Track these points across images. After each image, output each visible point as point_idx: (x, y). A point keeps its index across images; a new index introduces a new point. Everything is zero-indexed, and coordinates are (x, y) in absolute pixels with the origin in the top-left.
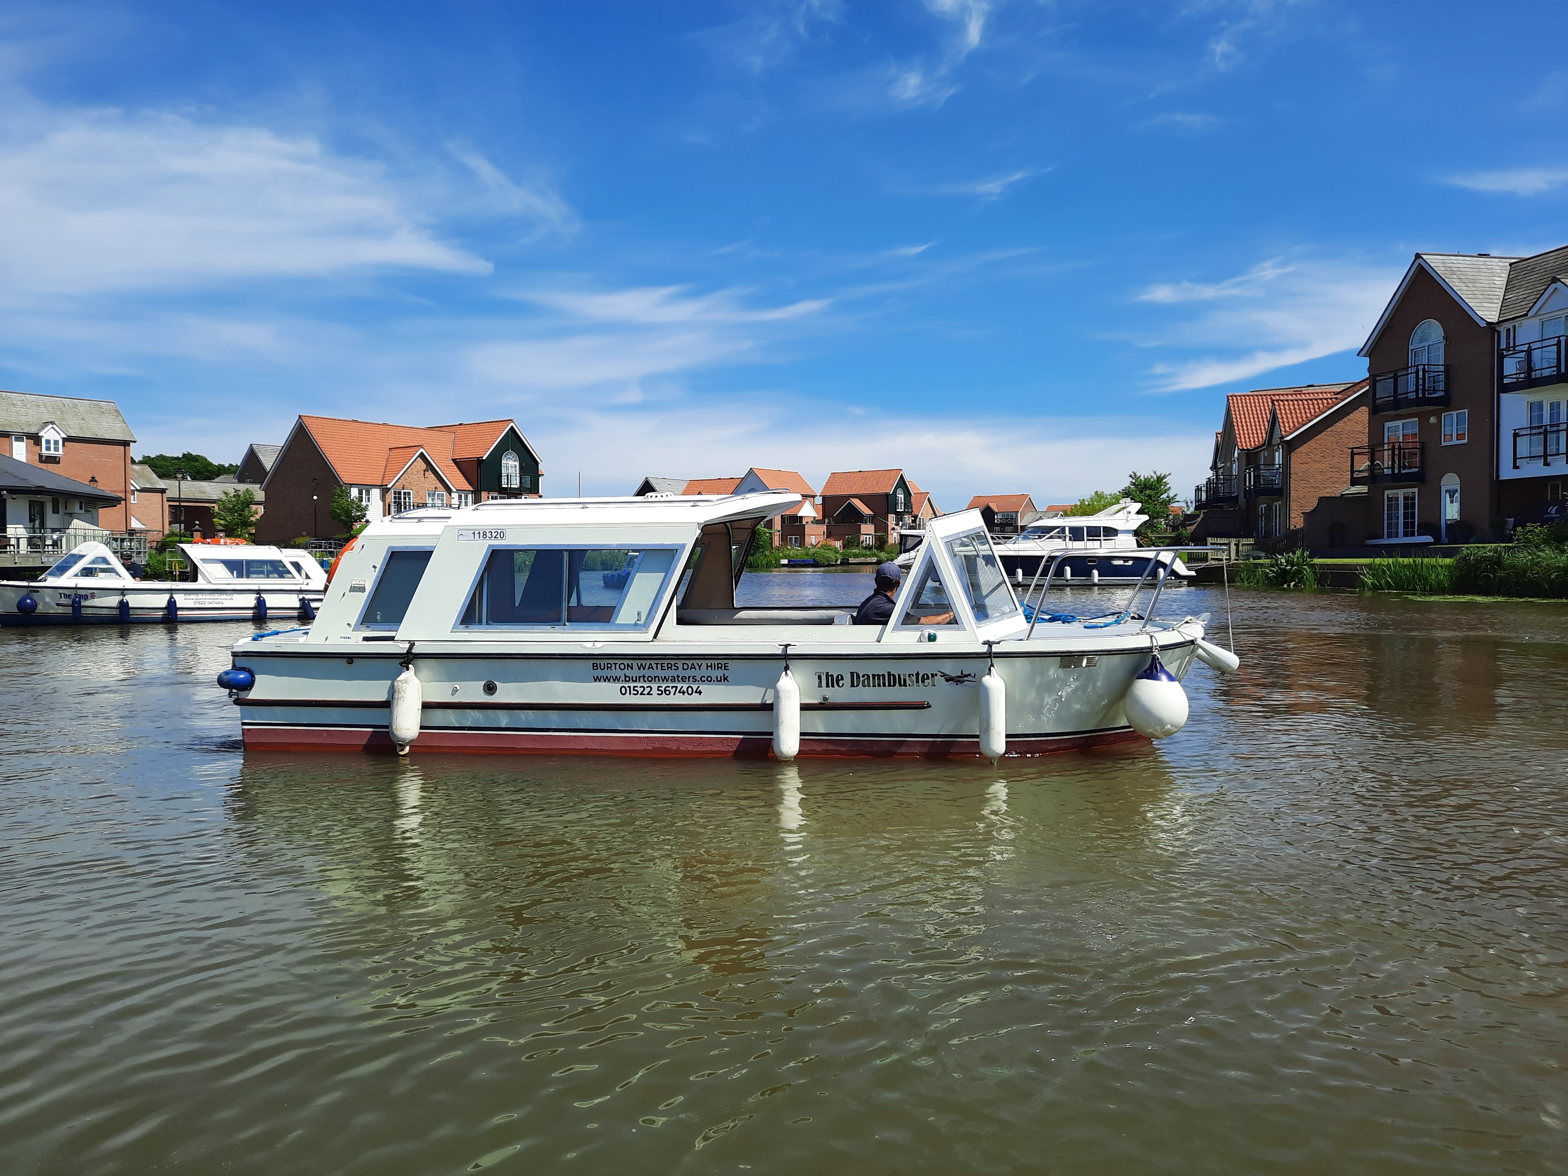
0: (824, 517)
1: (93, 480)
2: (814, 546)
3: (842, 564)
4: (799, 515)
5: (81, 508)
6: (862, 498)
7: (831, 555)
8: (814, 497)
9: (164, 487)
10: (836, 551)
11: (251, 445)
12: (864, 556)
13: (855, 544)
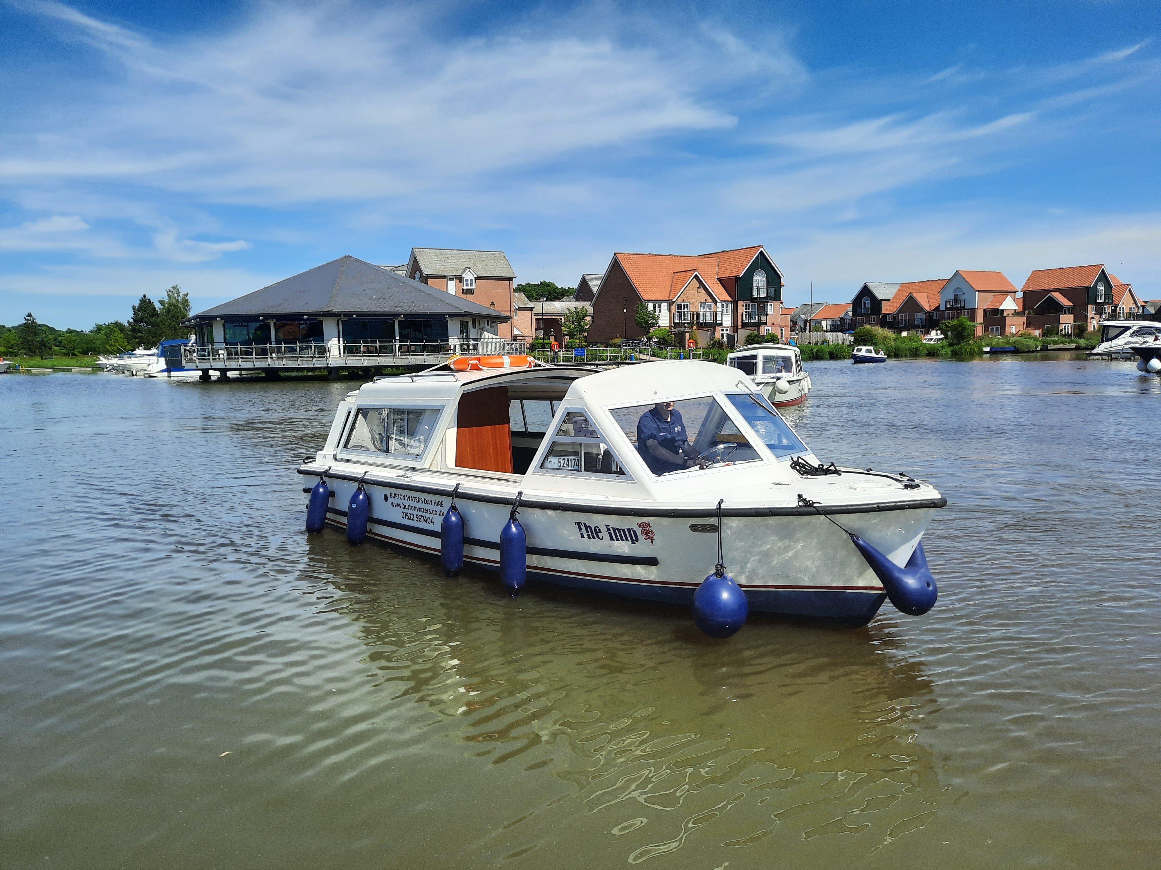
0: (1024, 309)
1: (492, 304)
2: (1014, 335)
3: (1041, 350)
4: (1000, 308)
5: (488, 325)
6: (1063, 292)
7: (1031, 343)
8: (1015, 292)
9: (532, 306)
10: (1036, 339)
11: (583, 275)
12: (1062, 343)
13: (1055, 332)
